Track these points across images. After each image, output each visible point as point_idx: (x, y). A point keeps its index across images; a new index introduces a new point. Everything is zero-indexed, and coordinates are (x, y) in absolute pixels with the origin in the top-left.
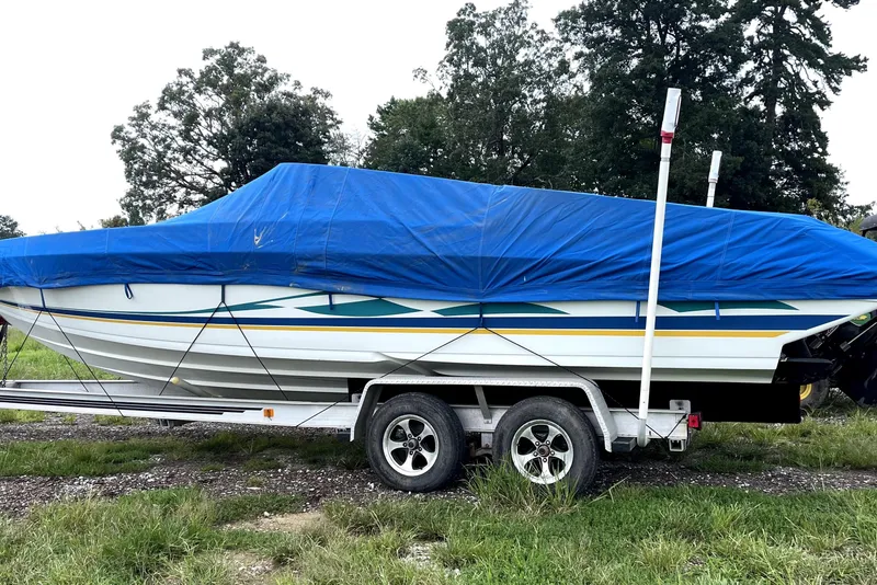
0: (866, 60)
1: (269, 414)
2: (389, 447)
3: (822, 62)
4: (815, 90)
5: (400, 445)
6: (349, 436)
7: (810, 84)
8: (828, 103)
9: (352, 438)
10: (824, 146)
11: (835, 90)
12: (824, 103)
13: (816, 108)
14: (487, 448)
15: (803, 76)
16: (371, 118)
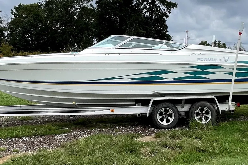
0: (177, 4)
1: (112, 111)
2: (159, 117)
3: (166, 4)
4: (164, 12)
5: (162, 117)
6: (147, 115)
7: (163, 10)
8: (168, 16)
9: (148, 116)
10: (167, 29)
11: (170, 12)
12: (167, 16)
13: (164, 17)
14: (183, 116)
15: (161, 7)
16: (12, 10)
